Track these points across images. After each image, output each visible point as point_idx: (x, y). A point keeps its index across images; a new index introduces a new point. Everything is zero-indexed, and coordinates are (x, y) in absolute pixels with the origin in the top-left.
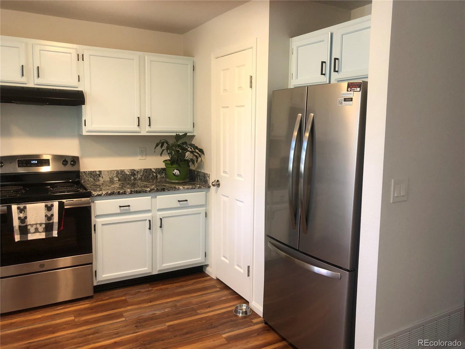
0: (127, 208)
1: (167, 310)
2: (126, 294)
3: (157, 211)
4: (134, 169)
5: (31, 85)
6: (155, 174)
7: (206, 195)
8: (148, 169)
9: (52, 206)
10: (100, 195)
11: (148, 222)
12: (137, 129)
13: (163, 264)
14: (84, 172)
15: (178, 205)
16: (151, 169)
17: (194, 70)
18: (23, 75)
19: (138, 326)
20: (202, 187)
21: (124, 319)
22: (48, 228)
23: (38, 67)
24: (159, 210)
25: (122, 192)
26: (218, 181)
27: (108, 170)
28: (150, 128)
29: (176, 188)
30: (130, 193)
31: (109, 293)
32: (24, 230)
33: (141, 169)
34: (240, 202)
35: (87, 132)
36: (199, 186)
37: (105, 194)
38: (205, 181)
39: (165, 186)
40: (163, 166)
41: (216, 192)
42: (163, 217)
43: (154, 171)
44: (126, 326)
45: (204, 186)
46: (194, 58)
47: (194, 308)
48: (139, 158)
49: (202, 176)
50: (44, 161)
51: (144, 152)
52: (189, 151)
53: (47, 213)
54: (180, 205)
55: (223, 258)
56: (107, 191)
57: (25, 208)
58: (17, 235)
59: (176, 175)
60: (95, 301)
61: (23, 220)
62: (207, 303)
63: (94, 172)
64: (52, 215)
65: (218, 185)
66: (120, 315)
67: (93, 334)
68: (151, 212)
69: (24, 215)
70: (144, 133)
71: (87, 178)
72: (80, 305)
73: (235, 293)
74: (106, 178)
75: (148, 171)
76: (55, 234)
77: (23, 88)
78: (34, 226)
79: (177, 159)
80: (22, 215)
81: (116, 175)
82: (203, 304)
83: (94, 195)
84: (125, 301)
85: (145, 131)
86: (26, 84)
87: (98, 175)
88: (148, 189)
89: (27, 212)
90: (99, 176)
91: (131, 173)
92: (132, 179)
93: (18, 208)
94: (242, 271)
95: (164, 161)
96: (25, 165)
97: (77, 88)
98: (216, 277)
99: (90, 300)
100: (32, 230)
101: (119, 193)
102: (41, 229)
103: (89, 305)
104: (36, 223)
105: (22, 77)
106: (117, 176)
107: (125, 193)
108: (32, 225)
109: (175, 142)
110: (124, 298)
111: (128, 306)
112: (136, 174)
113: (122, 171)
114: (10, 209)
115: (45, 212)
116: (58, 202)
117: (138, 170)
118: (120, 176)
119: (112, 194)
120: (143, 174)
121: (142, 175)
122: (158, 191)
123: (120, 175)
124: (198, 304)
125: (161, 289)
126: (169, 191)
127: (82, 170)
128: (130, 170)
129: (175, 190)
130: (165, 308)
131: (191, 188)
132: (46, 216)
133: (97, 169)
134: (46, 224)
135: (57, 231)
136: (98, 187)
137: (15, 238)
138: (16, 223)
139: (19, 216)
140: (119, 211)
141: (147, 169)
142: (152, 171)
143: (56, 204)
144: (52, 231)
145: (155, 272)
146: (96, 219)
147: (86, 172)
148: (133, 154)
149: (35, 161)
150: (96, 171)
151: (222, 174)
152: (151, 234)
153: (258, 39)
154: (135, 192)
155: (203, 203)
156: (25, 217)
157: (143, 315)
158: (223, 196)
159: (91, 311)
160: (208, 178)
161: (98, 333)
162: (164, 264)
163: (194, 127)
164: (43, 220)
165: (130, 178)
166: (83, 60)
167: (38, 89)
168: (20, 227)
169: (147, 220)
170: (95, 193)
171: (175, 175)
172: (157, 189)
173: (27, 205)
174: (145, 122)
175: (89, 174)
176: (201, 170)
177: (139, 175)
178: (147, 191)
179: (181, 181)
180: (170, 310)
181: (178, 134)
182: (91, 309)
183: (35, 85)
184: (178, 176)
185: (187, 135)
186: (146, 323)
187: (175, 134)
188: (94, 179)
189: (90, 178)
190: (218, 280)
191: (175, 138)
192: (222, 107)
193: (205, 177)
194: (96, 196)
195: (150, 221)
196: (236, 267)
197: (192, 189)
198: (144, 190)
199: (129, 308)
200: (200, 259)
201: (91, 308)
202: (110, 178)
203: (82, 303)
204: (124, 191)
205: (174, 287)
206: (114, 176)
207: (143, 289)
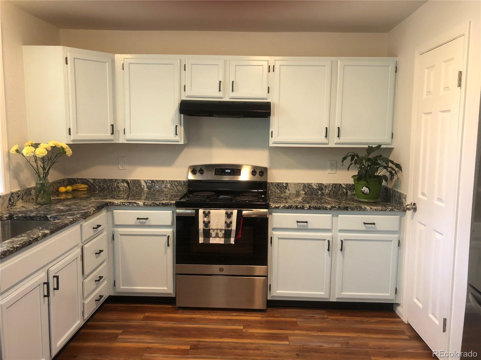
0: (305, 224)
1: (336, 346)
2: (299, 316)
3: (338, 231)
4: (322, 184)
5: (226, 99)
6: (345, 190)
7: (400, 221)
8: (338, 184)
9: (232, 213)
10: (278, 208)
11: (327, 242)
12: (324, 140)
13: (342, 292)
14: (272, 183)
15: (363, 227)
16: (341, 184)
17: (396, 72)
18: (220, 90)
19: (299, 355)
20: (395, 210)
21: (288, 343)
22: (227, 234)
23: (233, 82)
24: (341, 231)
25: (300, 207)
26: (414, 204)
27: (295, 183)
28: (339, 139)
29: (362, 208)
30: (309, 209)
31: (282, 311)
32: (207, 234)
33: (330, 184)
34: (439, 234)
35: (273, 143)
36: (391, 208)
37: (282, 207)
38: (400, 203)
39: (349, 204)
40: (351, 181)
41: (412, 217)
42: (345, 240)
43: (345, 186)
44: (287, 351)
45: (397, 209)
46: (397, 58)
47: (369, 352)
48: (329, 171)
49: (397, 197)
50: (236, 171)
51: (334, 167)
52: (382, 166)
53: (227, 220)
54: (366, 228)
55: (415, 300)
56: (286, 204)
57: (209, 213)
58: (201, 237)
59: (365, 193)
60: (267, 315)
61: (207, 224)
62: (387, 350)
63: (281, 183)
64: (231, 223)
65: (415, 209)
66: (285, 338)
67: (254, 349)
68: (332, 232)
69: (207, 219)
70: (332, 145)
71: (274, 190)
72: (252, 316)
73: (426, 347)
74: (292, 191)
75: (337, 187)
76: (232, 241)
77: (220, 102)
78: (215, 231)
79: (364, 175)
80: (206, 219)
81: (302, 188)
82: (382, 350)
83: (272, 207)
84: (295, 323)
85: (333, 142)
86: (222, 98)
87: (285, 186)
88: (329, 206)
89: (210, 217)
90: (286, 188)
91: (318, 188)
92: (319, 193)
93: (204, 213)
94: (437, 322)
95: (352, 177)
96: (220, 173)
97: (267, 99)
98: (408, 322)
99: (263, 313)
100: (213, 234)
101: (297, 208)
102: (221, 234)
103: (260, 319)
104: (217, 228)
105: (219, 92)
106: (303, 190)
107: (303, 208)
108: (214, 230)
109: (366, 155)
110: (295, 320)
111: (296, 330)
112: (324, 188)
113: (309, 185)
114: (197, 213)
115: (225, 219)
116: (237, 210)
117: (326, 185)
118: (306, 190)
119: (290, 207)
120: (332, 190)
121: (330, 190)
122: (340, 209)
123: (307, 188)
124: (375, 349)
125: (337, 320)
126: (352, 210)
127: (269, 181)
128: (318, 184)
129: (360, 210)
130: (335, 343)
131: (380, 209)
132: (226, 222)
133: (284, 181)
134: (225, 230)
135: (234, 239)
136: (280, 199)
137: (200, 240)
138: (201, 226)
139: (204, 220)
140: (296, 227)
141: (336, 184)
142: (341, 186)
143: (235, 212)
144: (231, 238)
145: (333, 300)
146: (273, 232)
147: (274, 183)
148: (322, 167)
149: (228, 170)
150: (283, 183)
151: (420, 196)
152: (330, 256)
153: (472, 22)
154: (314, 208)
155: (396, 228)
156: (208, 221)
157: (309, 343)
158: (420, 224)
159: (260, 325)
160: (403, 200)
161: (258, 350)
162: (344, 292)
163: (392, 138)
164: (223, 226)
165: (317, 193)
166: (274, 71)
167: (233, 102)
168: (204, 230)
169: (326, 240)
170: (273, 205)
171: (363, 193)
172: (339, 207)
173: (211, 210)
174: (333, 133)
175: (276, 186)
176: (397, 190)
177: (327, 190)
178: (328, 208)
179: (371, 201)
180: (340, 346)
181: (371, 146)
182: (261, 324)
183: (230, 98)
184: (367, 194)
185: (381, 147)
186: (309, 354)
187: (367, 146)
188: (281, 191)
189: (277, 189)
190: (409, 325)
191: (367, 150)
192: (424, 113)
193: (400, 198)
194: (274, 208)
195: (329, 241)
196: (431, 316)
197: (381, 211)
198: (324, 207)
199: (297, 332)
200: (389, 295)
201: (260, 322)
202: (296, 191)
203: (255, 315)
204: (302, 206)
205: (352, 320)
206: (301, 189)
207: (318, 315)
